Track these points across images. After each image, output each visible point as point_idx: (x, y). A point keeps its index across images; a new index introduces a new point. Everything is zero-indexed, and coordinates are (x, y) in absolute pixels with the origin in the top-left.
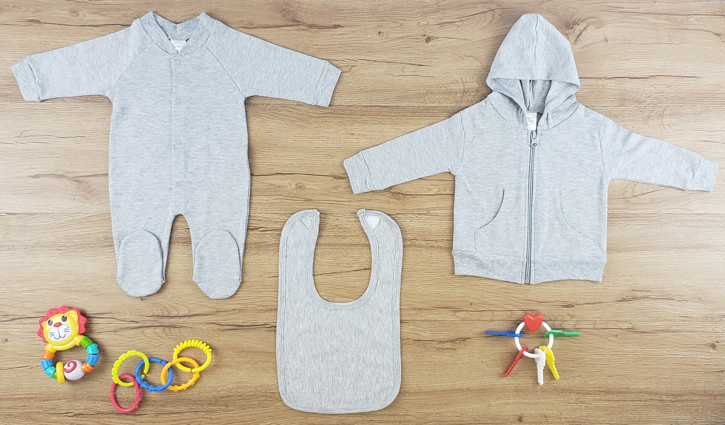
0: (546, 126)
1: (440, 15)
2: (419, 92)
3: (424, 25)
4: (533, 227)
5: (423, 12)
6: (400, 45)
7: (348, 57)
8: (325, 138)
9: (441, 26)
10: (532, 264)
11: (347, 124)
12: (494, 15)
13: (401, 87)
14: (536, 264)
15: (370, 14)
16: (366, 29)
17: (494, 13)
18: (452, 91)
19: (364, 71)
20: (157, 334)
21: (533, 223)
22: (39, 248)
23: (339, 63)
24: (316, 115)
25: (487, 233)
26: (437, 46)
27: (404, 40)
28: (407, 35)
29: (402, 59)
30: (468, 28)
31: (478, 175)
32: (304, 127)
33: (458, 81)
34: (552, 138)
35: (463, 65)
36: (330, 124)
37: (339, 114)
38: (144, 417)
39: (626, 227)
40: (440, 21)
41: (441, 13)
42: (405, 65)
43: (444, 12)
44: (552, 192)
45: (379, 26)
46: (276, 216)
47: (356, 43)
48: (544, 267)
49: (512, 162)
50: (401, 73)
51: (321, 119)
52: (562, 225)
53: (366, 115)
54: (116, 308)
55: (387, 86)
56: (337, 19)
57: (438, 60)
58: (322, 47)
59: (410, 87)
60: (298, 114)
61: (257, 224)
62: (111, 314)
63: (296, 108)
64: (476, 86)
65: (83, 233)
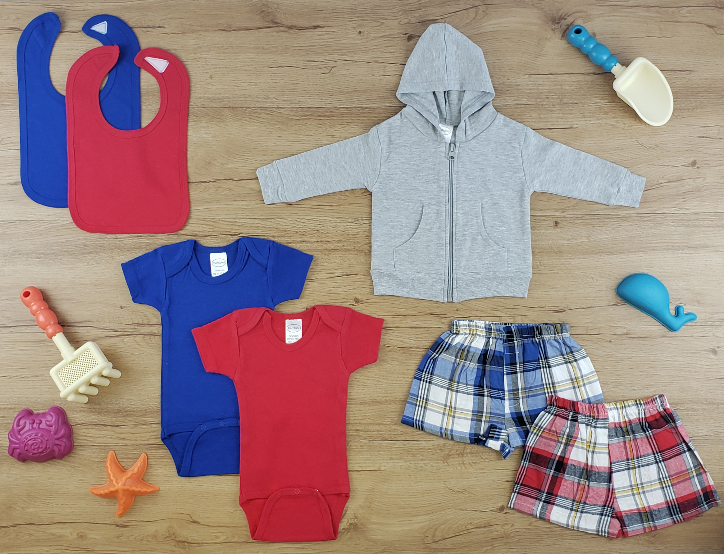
0: (464, 138)
1: (421, 13)
3: (405, 23)
4: (454, 243)
5: (404, 10)
6: (381, 45)
7: (328, 58)
8: (306, 141)
9: (423, 24)
10: (455, 282)
11: (327, 127)
12: (478, 11)
13: (382, 87)
14: (458, 282)
15: (350, 14)
16: (346, 29)
19: (345, 72)
20: (137, 343)
21: (454, 239)
22: (18, 256)
24: (297, 118)
25: (407, 251)
27: (385, 39)
28: (388, 34)
29: (384, 59)
31: (396, 191)
32: (285, 130)
34: (471, 150)
36: (310, 126)
37: (319, 116)
38: (123, 428)
39: (619, 227)
40: (422, 19)
41: (423, 10)
42: (386, 65)
43: (425, 9)
44: (474, 206)
45: (360, 26)
46: (257, 221)
47: (336, 43)
48: (467, 284)
49: (430, 176)
50: (382, 73)
51: (302, 122)
52: (485, 240)
53: (347, 117)
54: (95, 317)
55: (368, 87)
56: (316, 20)
58: (302, 48)
59: (391, 87)
60: (278, 117)
61: (238, 230)
62: (90, 323)
63: (276, 111)
65: (62, 240)
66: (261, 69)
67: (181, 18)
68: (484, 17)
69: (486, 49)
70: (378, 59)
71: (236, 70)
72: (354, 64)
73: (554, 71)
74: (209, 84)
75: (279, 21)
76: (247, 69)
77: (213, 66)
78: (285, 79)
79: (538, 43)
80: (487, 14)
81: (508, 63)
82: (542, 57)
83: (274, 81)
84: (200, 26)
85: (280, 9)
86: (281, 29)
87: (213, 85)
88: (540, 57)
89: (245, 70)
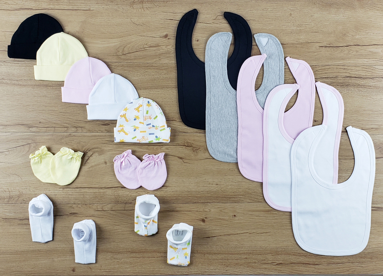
1: (159, 52)
2: (172, 2)
3: (169, 45)
5: (169, 54)
7: (218, 25)
9: (158, 44)
12: (123, 51)
13: (184, 6)
17: (123, 52)
18: (150, 3)
19: (208, 16)
23: (223, 22)
26: (160, 32)
30: (140, 43)
33: (146, 9)
35: (143, 19)
40: (158, 48)
41: (158, 53)
43: (156, 54)
45: (198, 45)
55: (193, 6)
57: (160, 23)
59: (178, 5)
64: (134, 6)
67: (308, 52)
68: (118, 48)
69: (117, 28)
71: (275, 19)
72: (202, 21)
73: (74, 12)
74: (292, 10)
76: (268, 20)
77: (289, 21)
78: (245, 13)
79: (84, 30)
80: (117, 50)
81: (104, 18)
82: (82, 21)
83: (252, 11)
84: (296, 47)
87: (290, 9)
88: (83, 21)
89: (269, 18)
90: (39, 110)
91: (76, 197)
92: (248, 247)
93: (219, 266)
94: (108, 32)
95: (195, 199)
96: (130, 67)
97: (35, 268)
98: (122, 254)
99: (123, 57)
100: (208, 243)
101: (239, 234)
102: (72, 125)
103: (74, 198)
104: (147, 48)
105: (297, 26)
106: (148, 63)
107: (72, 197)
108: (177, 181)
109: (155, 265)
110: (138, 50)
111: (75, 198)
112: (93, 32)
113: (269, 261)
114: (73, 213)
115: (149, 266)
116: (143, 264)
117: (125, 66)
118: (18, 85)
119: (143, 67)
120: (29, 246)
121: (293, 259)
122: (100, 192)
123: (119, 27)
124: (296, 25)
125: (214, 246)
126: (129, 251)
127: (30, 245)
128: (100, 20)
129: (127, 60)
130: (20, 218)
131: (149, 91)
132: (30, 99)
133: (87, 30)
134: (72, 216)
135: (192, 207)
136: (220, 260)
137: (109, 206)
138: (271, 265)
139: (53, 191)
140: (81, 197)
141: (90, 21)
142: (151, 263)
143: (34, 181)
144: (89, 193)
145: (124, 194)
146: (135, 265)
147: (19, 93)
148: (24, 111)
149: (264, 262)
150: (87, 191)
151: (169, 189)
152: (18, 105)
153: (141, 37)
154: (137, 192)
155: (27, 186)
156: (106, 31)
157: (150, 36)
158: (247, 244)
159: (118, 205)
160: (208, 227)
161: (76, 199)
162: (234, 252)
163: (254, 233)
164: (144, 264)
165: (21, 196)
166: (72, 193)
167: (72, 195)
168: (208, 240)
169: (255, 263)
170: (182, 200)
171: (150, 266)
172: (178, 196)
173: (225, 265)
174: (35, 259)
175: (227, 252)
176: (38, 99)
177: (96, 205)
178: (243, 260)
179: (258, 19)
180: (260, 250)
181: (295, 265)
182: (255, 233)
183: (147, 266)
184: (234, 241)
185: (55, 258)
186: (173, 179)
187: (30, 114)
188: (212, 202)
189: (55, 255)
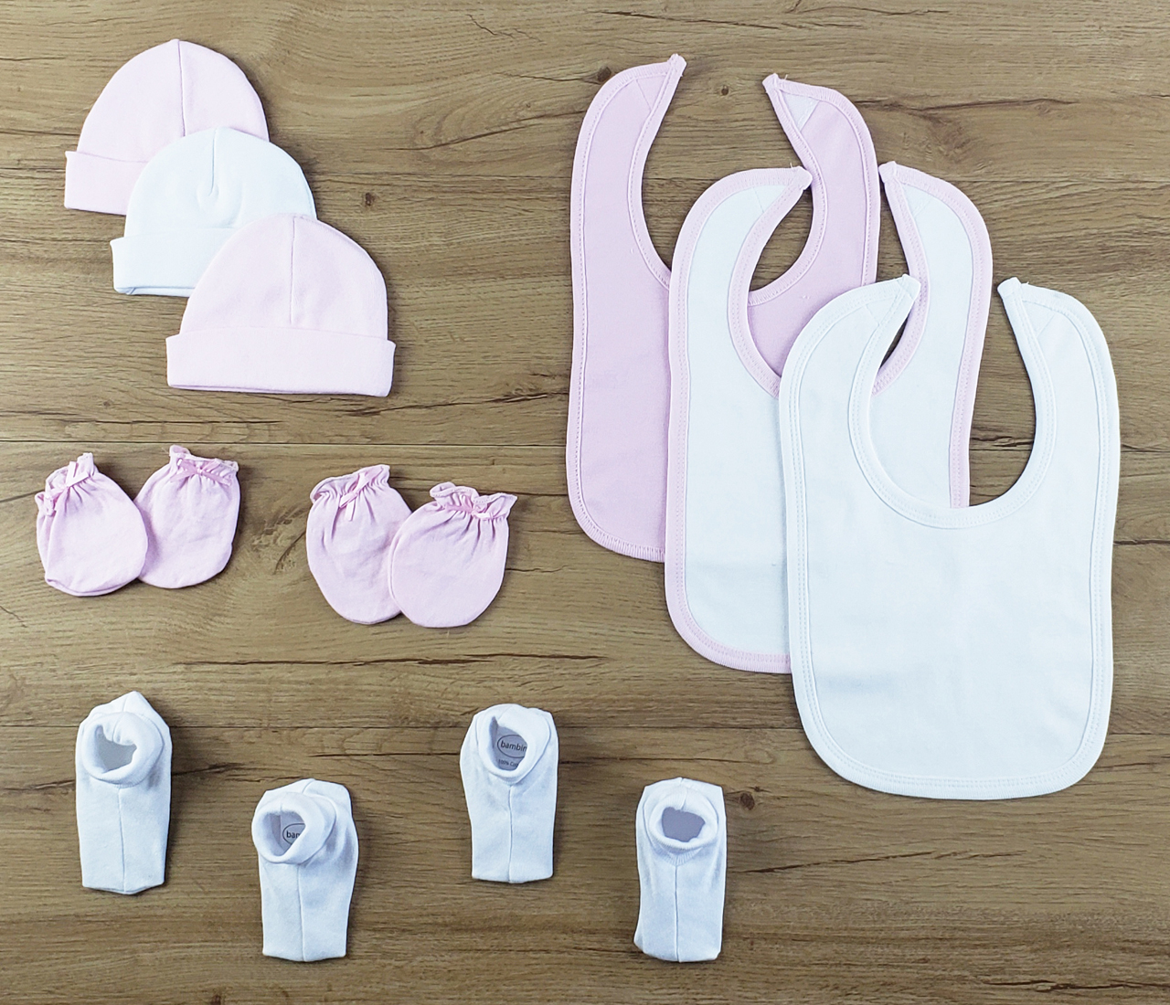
66: (965, 9)
67: (1162, 132)
68: (420, 120)
69: (419, 44)
70: (683, 28)
72: (742, 18)
75: (922, 122)
76: (1001, 10)
77: (1081, 15)
79: (288, 52)
80: (413, 127)
82: (282, 18)
84: (1112, 112)
85: (919, 151)
86: (917, 104)
88: (288, 19)
90: (103, 355)
91: (239, 701)
92: (931, 913)
93: (812, 992)
94: (383, 61)
95: (715, 712)
96: (463, 192)
97: (62, 991)
98: (417, 937)
99: (437, 154)
100: (765, 894)
101: (894, 857)
102: (233, 413)
103: (229, 702)
104: (532, 122)
105: (1113, 35)
106: (532, 179)
107: (222, 698)
108: (641, 636)
109: (551, 984)
110: (495, 126)
111: (235, 704)
112: (323, 60)
113: (1019, 973)
114: (223, 766)
115: (525, 988)
116: (499, 980)
117: (444, 189)
118: (29, 258)
119: (514, 191)
120: (40, 897)
121: (1122, 968)
122: (333, 681)
123: (425, 44)
124: (1109, 29)
125: (790, 909)
126: (446, 925)
127: (45, 897)
128: (352, 17)
129: (453, 164)
130: (12, 782)
131: (533, 285)
132: (71, 312)
133: (303, 54)
134: (219, 776)
135: (701, 743)
136: (816, 968)
137: (370, 735)
138: (1028, 989)
139: (146, 674)
140: (259, 698)
141: (315, 18)
142: (533, 977)
143: (71, 634)
144: (289, 682)
145: (429, 687)
146: (467, 982)
147: (29, 289)
148: (47, 358)
149: (999, 977)
150: (280, 675)
151: (607, 667)
152: (24, 335)
153: (510, 81)
154: (481, 682)
155: (45, 655)
156: (373, 58)
157: (542, 75)
158: (928, 900)
159: (406, 731)
160: (765, 829)
161: (237, 710)
162: (876, 934)
163: (955, 854)
164: (507, 979)
165: (19, 692)
166: (221, 685)
167: (224, 693)
168: (767, 881)
169: (962, 979)
170: (661, 716)
171: (530, 988)
172: (644, 697)
173: (837, 988)
174: (63, 955)
175: (846, 934)
176: (104, 315)
177: (319, 732)
178: (909, 970)
179: (960, 9)
180: (981, 926)
181: (1130, 992)
182: (958, 857)
183: (518, 988)
184: (875, 887)
185: (144, 951)
186: (624, 629)
187: (67, 371)
188: (782, 722)
189: (142, 939)
